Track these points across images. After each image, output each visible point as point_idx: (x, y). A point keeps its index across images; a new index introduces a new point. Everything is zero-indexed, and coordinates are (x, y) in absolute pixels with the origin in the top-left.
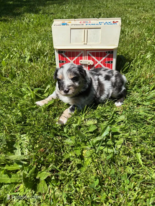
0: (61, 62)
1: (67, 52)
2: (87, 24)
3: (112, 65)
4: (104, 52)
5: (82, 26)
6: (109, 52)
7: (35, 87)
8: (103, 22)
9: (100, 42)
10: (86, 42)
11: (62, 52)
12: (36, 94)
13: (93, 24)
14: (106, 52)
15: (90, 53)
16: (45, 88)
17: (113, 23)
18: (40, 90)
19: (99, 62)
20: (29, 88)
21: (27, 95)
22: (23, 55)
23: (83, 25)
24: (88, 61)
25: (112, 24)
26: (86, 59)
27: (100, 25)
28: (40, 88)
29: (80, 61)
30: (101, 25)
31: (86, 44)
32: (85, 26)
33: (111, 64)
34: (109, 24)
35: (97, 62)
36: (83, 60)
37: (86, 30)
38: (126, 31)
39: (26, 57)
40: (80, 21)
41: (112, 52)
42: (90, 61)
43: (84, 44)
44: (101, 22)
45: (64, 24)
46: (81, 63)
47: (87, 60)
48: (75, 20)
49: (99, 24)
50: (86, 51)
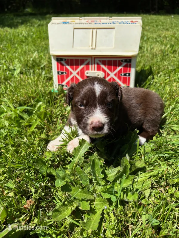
0: (60, 73)
1: (68, 60)
2: (96, 23)
3: (129, 79)
4: (119, 61)
5: (89, 25)
6: (126, 61)
7: (20, 105)
8: (118, 22)
9: (114, 47)
10: (94, 47)
11: (62, 60)
12: (21, 114)
13: (104, 24)
14: (122, 61)
15: (100, 61)
16: (35, 106)
17: (131, 23)
18: (28, 110)
19: (112, 75)
20: (11, 105)
21: (5, 113)
22: (11, 67)
23: (91, 24)
24: (96, 73)
25: (129, 23)
26: (94, 70)
27: (113, 25)
28: (28, 106)
29: (86, 72)
30: (115, 25)
31: (95, 49)
32: (93, 26)
33: (128, 77)
34: (126, 23)
35: (109, 75)
36: (90, 71)
37: (95, 30)
38: (144, 47)
39: (15, 70)
40: (87, 20)
41: (130, 61)
42: (100, 73)
43: (92, 49)
44: (116, 22)
45: (65, 23)
46: (88, 75)
47: (96, 71)
48: (81, 18)
49: (112, 23)
50: (95, 58)
